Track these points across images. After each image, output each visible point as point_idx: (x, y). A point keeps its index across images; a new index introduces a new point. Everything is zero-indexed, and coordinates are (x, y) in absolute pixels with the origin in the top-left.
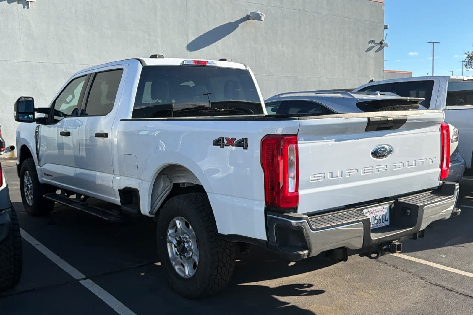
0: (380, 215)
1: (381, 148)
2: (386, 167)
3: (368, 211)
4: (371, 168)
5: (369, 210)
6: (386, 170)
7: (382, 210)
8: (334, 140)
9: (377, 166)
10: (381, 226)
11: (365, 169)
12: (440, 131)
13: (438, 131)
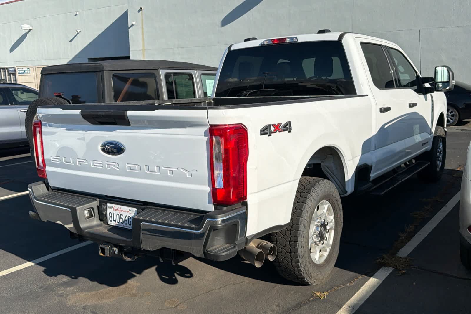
0: (126, 216)
1: (109, 144)
2: (119, 166)
3: (112, 207)
4: (101, 162)
5: (114, 205)
6: (119, 168)
7: (128, 211)
8: (65, 129)
9: (107, 162)
10: (128, 228)
11: (95, 162)
12: (205, 136)
13: (203, 135)
